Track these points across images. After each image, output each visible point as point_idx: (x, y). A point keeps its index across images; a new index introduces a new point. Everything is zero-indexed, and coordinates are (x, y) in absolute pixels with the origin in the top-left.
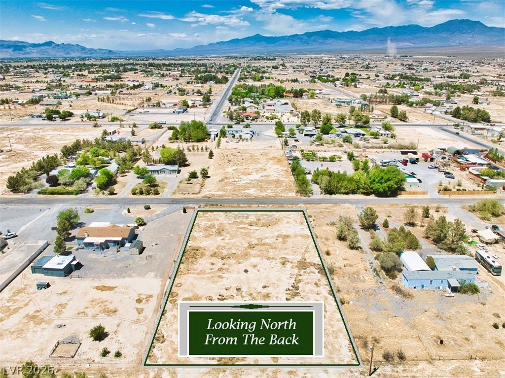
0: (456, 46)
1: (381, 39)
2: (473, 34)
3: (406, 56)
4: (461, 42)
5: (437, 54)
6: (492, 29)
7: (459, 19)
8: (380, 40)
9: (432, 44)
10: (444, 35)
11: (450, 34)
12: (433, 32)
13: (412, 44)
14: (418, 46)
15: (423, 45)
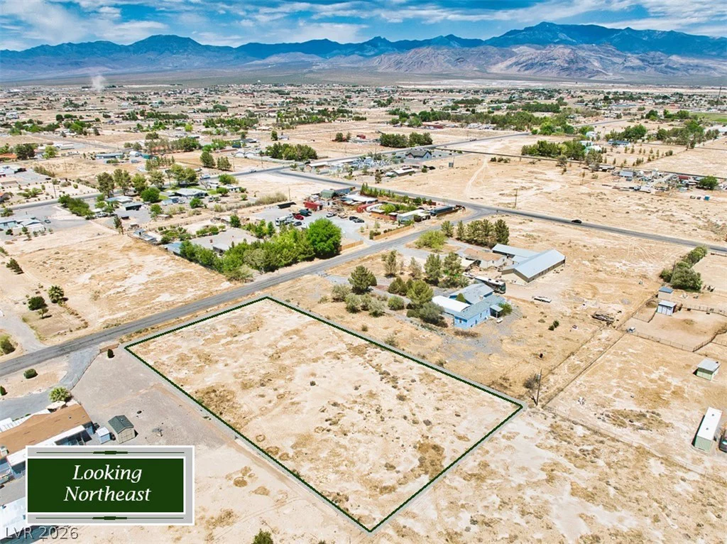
0: (170, 70)
1: (60, 62)
2: (187, 55)
3: (114, 87)
4: (175, 65)
5: (155, 82)
6: (207, 47)
7: (164, 35)
8: (59, 65)
9: (139, 69)
10: (152, 56)
11: (158, 55)
12: (135, 52)
13: (110, 70)
14: (119, 71)
15: (127, 70)
